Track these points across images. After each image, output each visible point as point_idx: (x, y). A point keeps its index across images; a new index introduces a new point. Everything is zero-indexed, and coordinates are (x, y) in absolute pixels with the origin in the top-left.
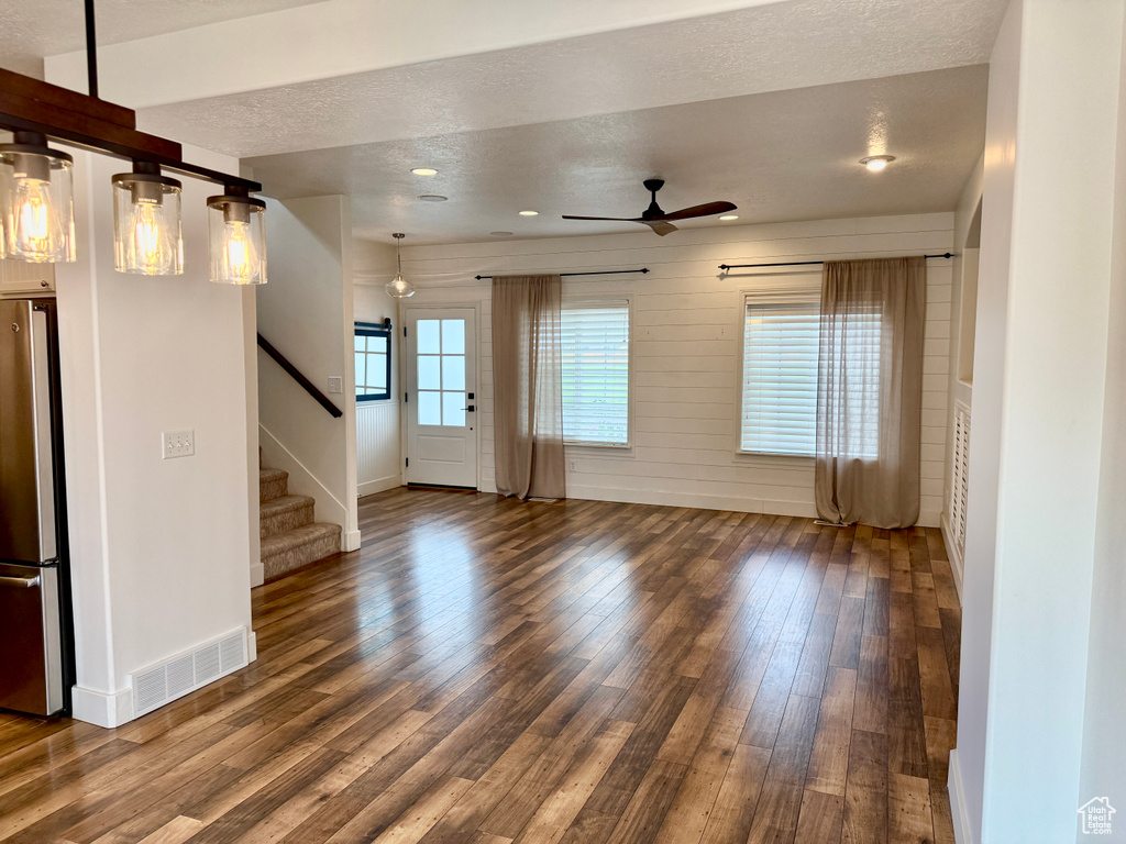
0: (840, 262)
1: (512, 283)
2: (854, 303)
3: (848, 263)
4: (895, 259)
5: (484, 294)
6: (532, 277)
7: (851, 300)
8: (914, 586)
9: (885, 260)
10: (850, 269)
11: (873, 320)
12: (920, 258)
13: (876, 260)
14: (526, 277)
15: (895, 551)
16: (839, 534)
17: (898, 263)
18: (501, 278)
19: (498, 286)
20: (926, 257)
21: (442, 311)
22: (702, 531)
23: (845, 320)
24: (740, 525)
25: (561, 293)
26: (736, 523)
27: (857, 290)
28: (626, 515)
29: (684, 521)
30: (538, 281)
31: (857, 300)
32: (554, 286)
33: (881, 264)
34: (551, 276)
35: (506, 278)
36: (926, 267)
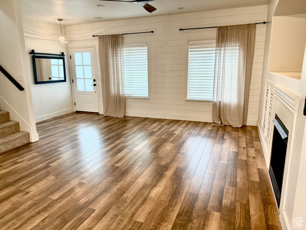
0: (224, 27)
1: (105, 38)
2: (228, 43)
3: (226, 27)
4: (244, 25)
5: (96, 42)
6: (112, 35)
7: (227, 42)
8: (248, 156)
9: (240, 25)
10: (227, 29)
11: (236, 49)
12: (254, 24)
13: (237, 25)
14: (110, 35)
15: (240, 137)
16: (220, 130)
17: (245, 26)
18: (101, 36)
19: (101, 39)
20: (256, 23)
21: (82, 49)
22: (171, 129)
23: (225, 50)
24: (186, 126)
25: (123, 41)
26: (184, 125)
27: (230, 38)
28: (146, 123)
29: (166, 125)
30: (114, 37)
31: (230, 42)
32: (120, 39)
33: (239, 27)
34: (119, 35)
35: (103, 36)
36: (256, 28)
